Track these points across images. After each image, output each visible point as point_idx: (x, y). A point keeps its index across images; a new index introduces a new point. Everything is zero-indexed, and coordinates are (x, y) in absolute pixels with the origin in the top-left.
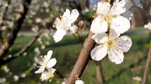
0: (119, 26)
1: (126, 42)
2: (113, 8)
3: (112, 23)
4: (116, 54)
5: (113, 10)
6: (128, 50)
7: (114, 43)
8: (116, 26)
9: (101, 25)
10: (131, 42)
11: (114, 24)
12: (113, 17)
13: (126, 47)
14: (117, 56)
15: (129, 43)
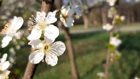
0: (52, 33)
1: (60, 46)
2: (48, 18)
3: (46, 31)
4: (52, 58)
5: (47, 19)
6: (63, 53)
7: (49, 48)
8: (49, 34)
9: (37, 32)
10: (65, 46)
11: (47, 31)
12: (47, 26)
13: (61, 51)
14: (52, 59)
15: (64, 47)
